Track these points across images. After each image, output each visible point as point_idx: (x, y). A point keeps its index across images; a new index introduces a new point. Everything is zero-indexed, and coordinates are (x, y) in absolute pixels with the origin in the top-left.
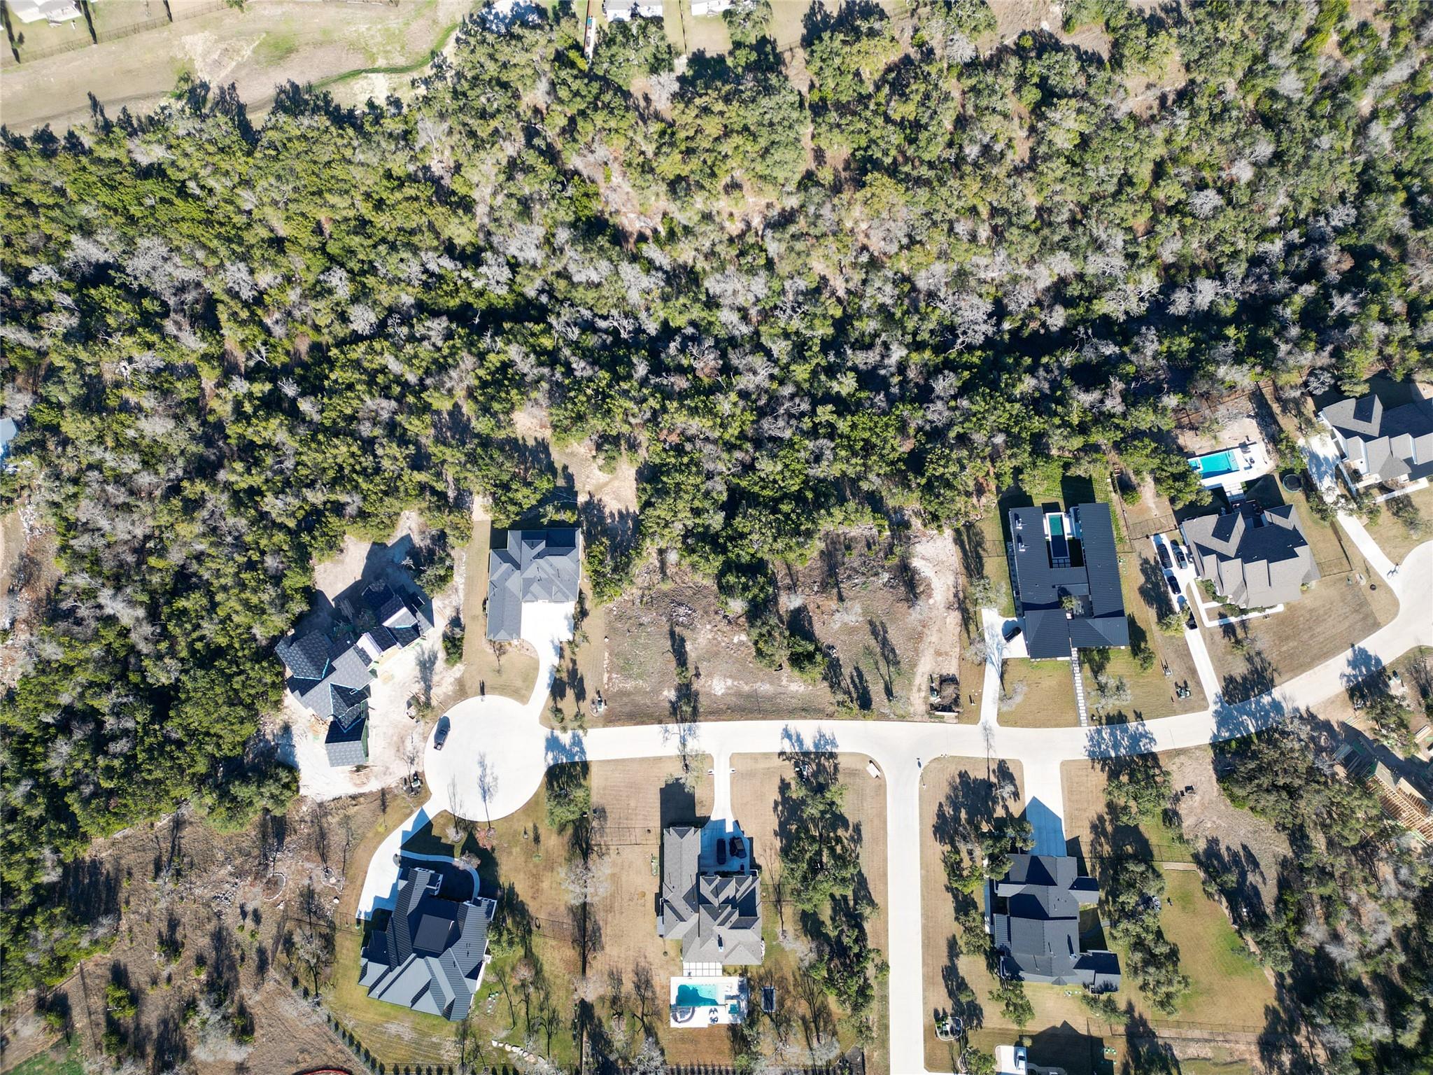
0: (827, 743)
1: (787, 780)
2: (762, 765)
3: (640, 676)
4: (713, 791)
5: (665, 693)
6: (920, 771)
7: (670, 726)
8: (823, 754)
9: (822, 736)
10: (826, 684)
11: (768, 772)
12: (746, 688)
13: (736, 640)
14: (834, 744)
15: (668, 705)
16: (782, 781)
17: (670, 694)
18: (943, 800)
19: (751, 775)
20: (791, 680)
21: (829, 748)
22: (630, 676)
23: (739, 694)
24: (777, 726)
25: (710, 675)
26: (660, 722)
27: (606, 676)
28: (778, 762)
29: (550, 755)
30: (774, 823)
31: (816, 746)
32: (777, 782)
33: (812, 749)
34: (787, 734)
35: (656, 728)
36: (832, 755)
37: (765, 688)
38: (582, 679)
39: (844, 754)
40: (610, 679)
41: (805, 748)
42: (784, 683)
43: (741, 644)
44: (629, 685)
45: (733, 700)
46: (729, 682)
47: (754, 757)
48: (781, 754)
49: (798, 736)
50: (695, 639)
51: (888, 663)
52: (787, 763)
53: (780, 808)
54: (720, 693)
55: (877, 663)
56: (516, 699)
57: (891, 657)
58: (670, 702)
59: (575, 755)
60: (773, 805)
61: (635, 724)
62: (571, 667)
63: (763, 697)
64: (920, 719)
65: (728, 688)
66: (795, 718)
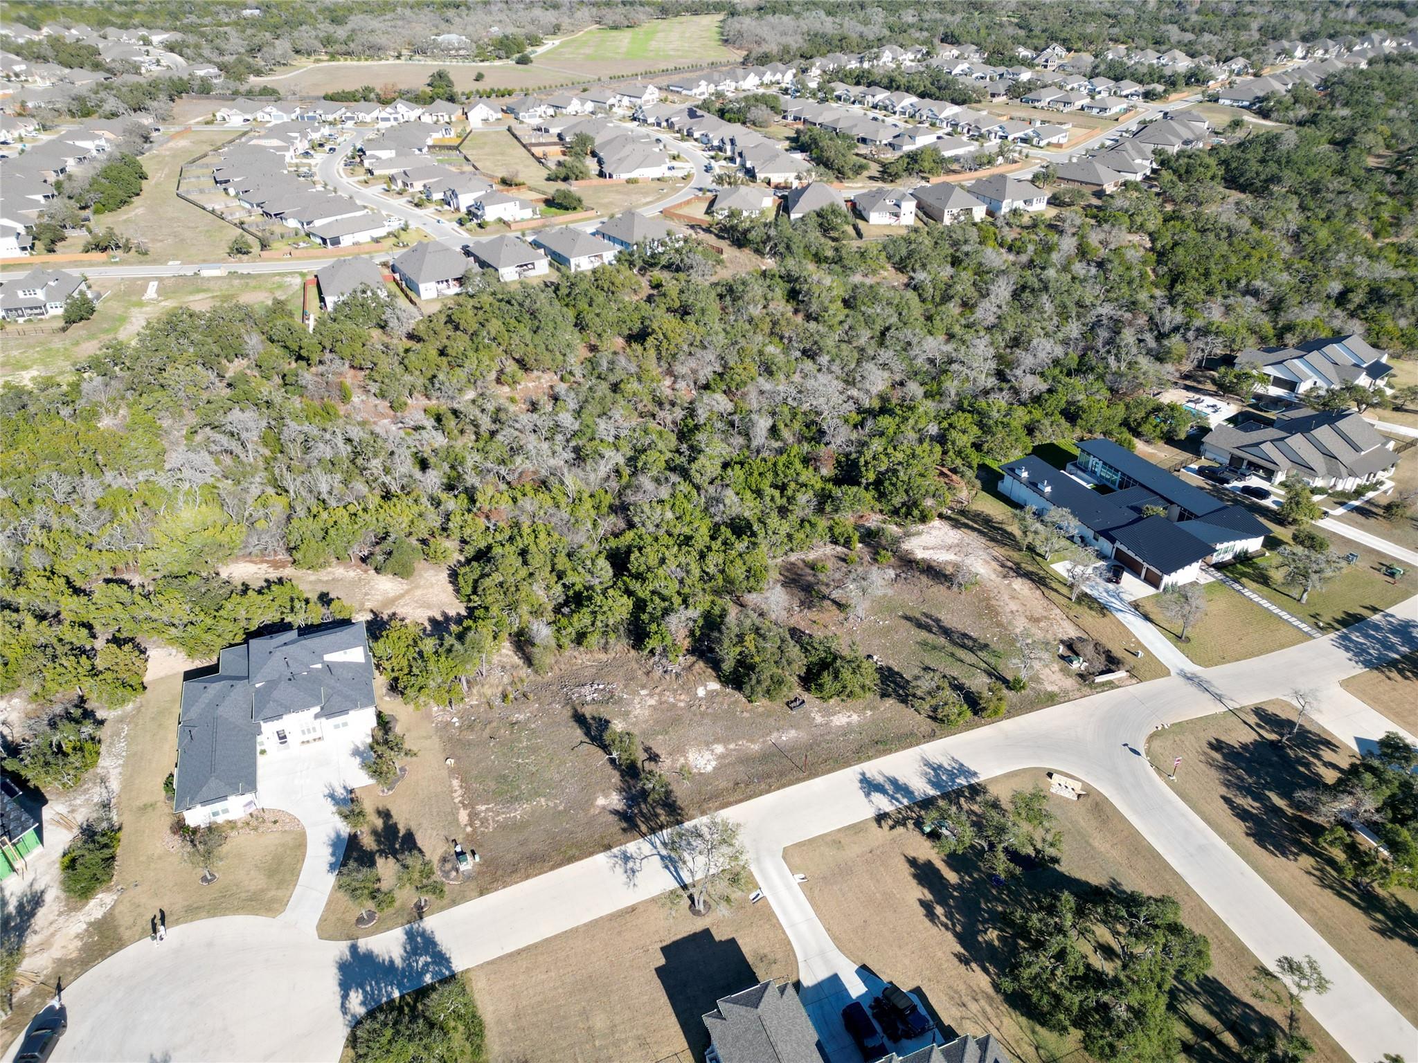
0: (952, 776)
1: (921, 857)
2: (854, 850)
3: (536, 793)
4: (777, 926)
5: (601, 801)
6: (1144, 760)
7: (632, 847)
8: (959, 793)
9: (937, 769)
10: (890, 702)
11: (875, 857)
12: (755, 747)
13: (701, 692)
14: (963, 771)
15: (613, 819)
16: (913, 862)
17: (615, 800)
18: (1223, 791)
19: (843, 871)
20: (828, 713)
21: (962, 781)
22: (517, 799)
23: (746, 760)
24: (848, 776)
25: (680, 750)
26: (608, 847)
27: (463, 816)
28: (882, 834)
29: (356, 997)
30: (947, 944)
31: (935, 784)
32: (906, 871)
33: (932, 792)
34: (870, 786)
35: (601, 859)
36: (976, 790)
37: (788, 736)
38: (410, 835)
39: (995, 780)
40: (473, 816)
41: (919, 795)
42: (819, 719)
43: (711, 695)
44: (518, 812)
45: (741, 772)
46: (719, 749)
47: (834, 840)
48: (881, 818)
49: (894, 782)
50: (627, 714)
51: (971, 650)
52: (900, 829)
53: (939, 910)
54: (709, 768)
55: (952, 655)
56: (254, 911)
57: (970, 643)
58: (616, 812)
59: (421, 974)
60: (921, 911)
61: (552, 868)
62: (379, 823)
63: (793, 749)
64: (1078, 694)
65: (721, 757)
66: (869, 758)
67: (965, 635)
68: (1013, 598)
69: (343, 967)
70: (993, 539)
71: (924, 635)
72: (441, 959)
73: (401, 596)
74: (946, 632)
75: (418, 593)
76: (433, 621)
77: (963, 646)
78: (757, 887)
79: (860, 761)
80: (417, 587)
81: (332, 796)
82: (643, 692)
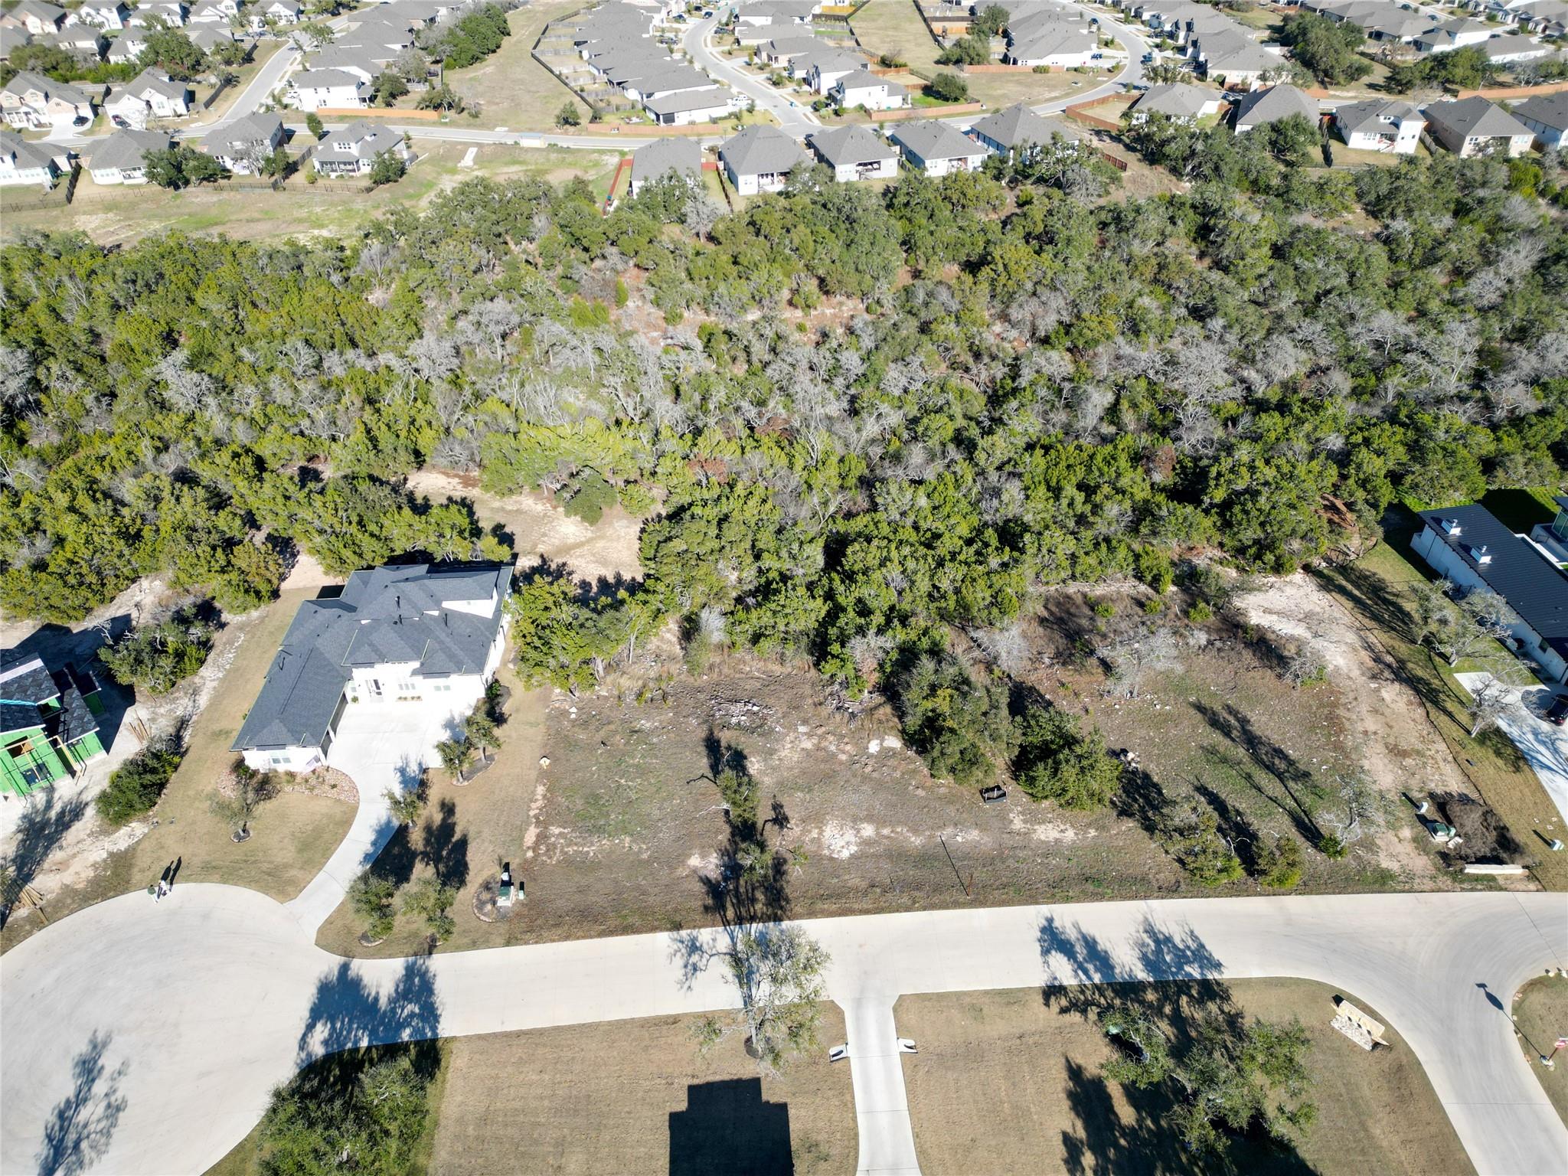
0: (1182, 959)
1: (1091, 1069)
2: (998, 1027)
3: (624, 829)
4: (849, 1106)
5: (695, 861)
6: (1506, 1020)
7: (705, 935)
8: (1183, 987)
9: (1163, 942)
10: (1129, 824)
11: (1022, 1046)
12: (916, 841)
13: (874, 747)
14: (1201, 956)
15: (699, 888)
16: (1075, 1072)
17: (710, 864)
19: (971, 1054)
20: (1033, 818)
21: (1194, 971)
22: (599, 830)
23: (897, 855)
24: (1029, 917)
25: (817, 818)
26: (677, 927)
27: (531, 835)
28: (1047, 1016)
29: (321, 1031)
31: (1149, 964)
32: (1060, 1081)
33: (1142, 974)
34: (1053, 940)
35: (663, 940)
36: (1210, 991)
37: (966, 837)
38: (463, 843)
39: (1247, 983)
40: (542, 838)
41: (1120, 974)
42: (1018, 824)
43: (886, 754)
44: (592, 849)
45: (884, 872)
46: (868, 830)
47: (972, 1004)
48: (1052, 991)
49: (1090, 944)
50: (772, 752)
51: (1280, 776)
52: (1075, 1017)
53: (1088, 1159)
54: (845, 854)
55: (1249, 777)
56: (265, 890)
57: (1282, 766)
58: (706, 881)
59: (401, 1026)
60: (1061, 1151)
61: (602, 934)
62: (438, 818)
63: (966, 856)
64: (1429, 884)
65: (867, 842)
66: (1068, 899)
67: (1279, 753)
68: (1375, 711)
69: (325, 989)
70: (1375, 617)
71: (1217, 737)
72: (430, 1014)
73: (579, 545)
74: (1252, 741)
75: (600, 544)
76: (602, 581)
77: (1270, 768)
78: (842, 1038)
79: (1052, 899)
80: (602, 537)
81: (402, 771)
82: (802, 729)
